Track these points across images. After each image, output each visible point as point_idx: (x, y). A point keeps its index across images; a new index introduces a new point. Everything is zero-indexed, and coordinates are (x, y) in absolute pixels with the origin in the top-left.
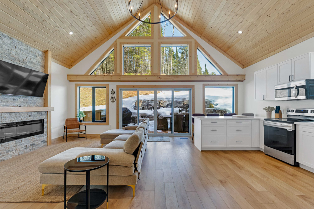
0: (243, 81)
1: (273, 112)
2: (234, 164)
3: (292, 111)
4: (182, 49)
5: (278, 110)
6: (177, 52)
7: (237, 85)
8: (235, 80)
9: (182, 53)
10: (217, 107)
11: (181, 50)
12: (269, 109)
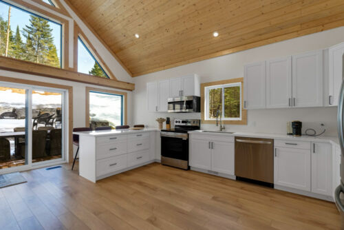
0: (131, 90)
1: (164, 123)
2: (146, 186)
3: (179, 122)
4: (29, 33)
5: (168, 121)
6: (19, 35)
7: (126, 94)
8: (124, 87)
9: (29, 38)
10: (94, 117)
11: (27, 34)
12: (161, 121)
